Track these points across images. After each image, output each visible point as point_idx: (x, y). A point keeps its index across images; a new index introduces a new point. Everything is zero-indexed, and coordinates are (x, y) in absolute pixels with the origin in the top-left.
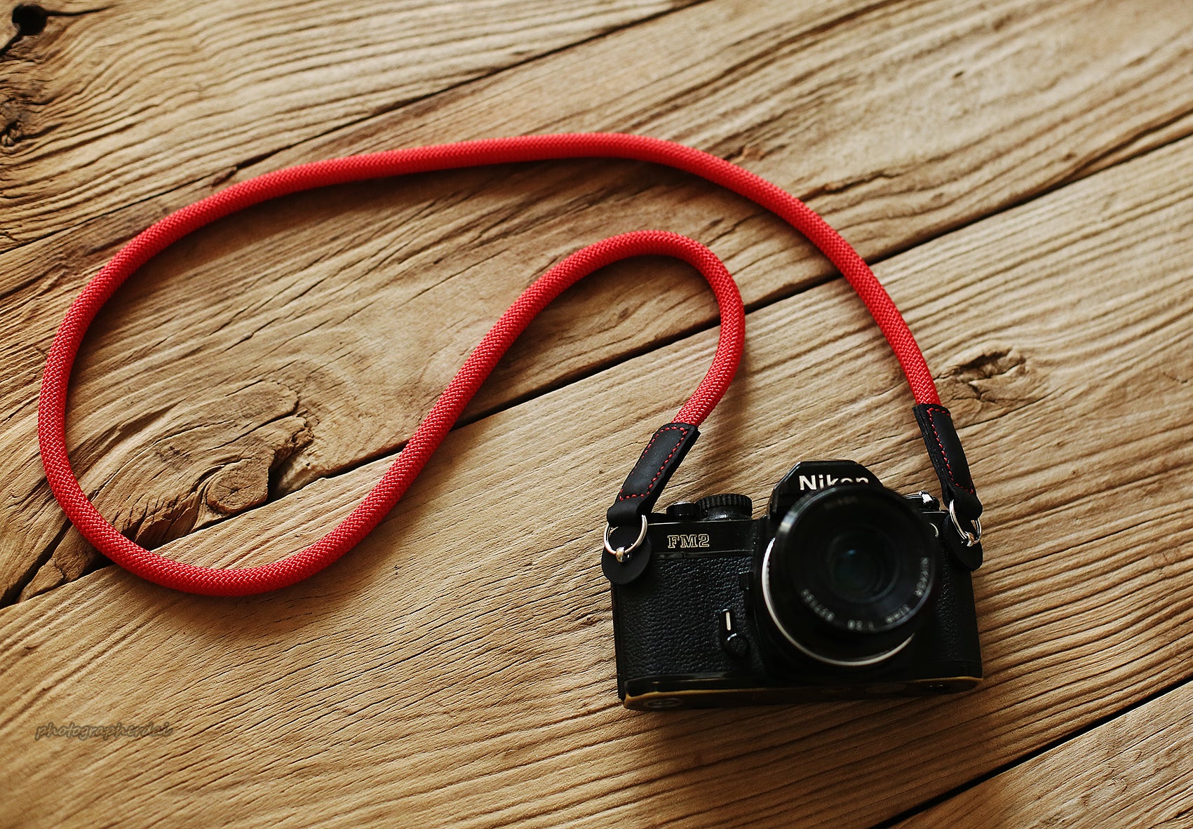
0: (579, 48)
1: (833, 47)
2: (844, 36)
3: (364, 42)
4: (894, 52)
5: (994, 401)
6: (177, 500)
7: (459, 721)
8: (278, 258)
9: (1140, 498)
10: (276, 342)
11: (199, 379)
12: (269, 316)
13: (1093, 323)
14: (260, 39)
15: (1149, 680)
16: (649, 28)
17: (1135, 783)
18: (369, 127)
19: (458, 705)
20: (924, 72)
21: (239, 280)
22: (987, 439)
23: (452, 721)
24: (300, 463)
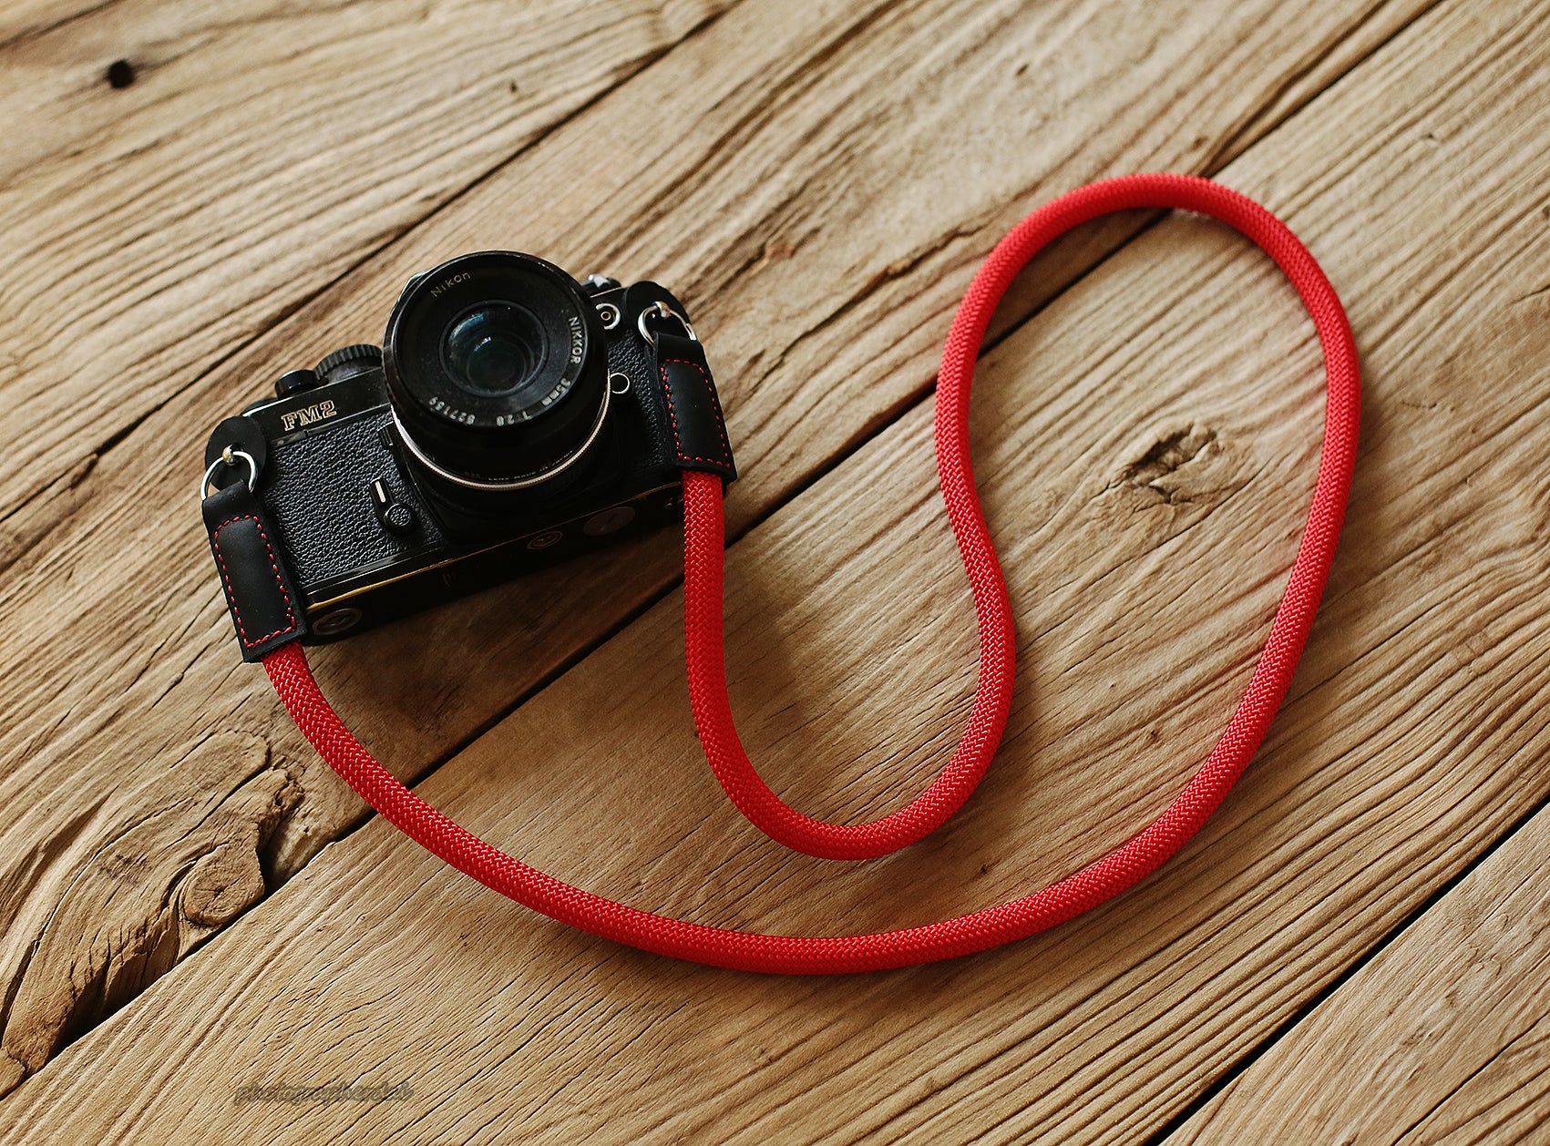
0: (507, 169)
1: (845, 77)
2: (855, 59)
3: (218, 237)
4: (928, 63)
5: (1189, 500)
6: (146, 925)
7: (603, 1118)
8: (188, 562)
9: (1415, 578)
10: (216, 676)
11: (129, 754)
12: (198, 643)
13: (1291, 360)
14: (76, 271)
15: (1493, 818)
16: (593, 117)
17: (1510, 960)
18: (257, 351)
19: (596, 1098)
20: (976, 78)
21: (143, 606)
22: (1194, 553)
23: (595, 1121)
24: (295, 832)
